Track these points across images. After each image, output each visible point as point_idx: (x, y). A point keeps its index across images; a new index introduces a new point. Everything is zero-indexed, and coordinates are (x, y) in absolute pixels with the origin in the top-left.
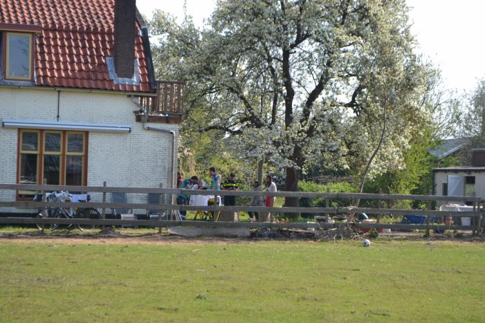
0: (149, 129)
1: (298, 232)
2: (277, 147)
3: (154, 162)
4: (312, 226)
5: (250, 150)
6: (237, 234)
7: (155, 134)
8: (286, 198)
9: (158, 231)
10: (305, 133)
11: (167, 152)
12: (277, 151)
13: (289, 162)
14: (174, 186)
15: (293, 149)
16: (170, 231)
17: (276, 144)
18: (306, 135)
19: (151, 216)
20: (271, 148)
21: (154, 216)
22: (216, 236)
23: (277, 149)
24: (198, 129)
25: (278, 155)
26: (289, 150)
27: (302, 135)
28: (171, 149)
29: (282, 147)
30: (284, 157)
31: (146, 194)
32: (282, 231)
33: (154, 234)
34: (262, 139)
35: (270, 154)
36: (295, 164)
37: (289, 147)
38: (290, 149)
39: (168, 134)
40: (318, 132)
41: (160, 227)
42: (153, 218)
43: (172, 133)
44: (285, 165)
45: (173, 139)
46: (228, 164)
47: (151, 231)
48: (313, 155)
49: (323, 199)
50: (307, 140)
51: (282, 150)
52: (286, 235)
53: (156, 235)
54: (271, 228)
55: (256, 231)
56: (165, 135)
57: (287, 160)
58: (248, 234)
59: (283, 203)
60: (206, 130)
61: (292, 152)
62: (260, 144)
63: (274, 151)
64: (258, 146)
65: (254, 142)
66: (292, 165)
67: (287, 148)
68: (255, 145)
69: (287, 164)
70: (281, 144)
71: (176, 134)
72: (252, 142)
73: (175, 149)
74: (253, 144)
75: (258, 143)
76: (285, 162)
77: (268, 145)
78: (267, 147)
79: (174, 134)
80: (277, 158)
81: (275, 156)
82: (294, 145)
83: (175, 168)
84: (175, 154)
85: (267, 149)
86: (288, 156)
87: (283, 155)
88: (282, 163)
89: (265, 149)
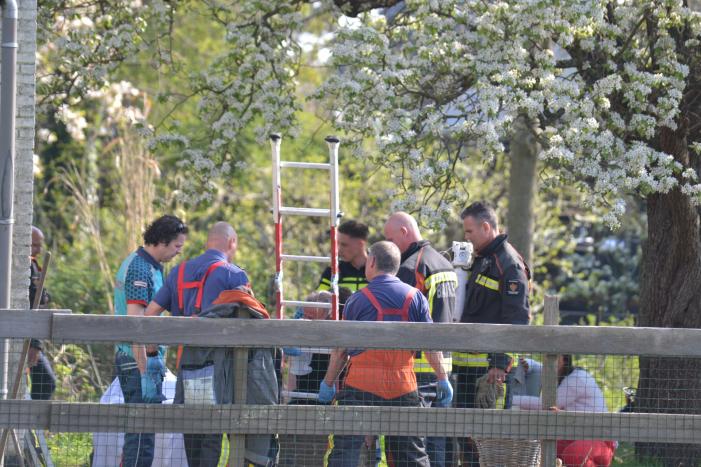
2: (590, 78)
5: (440, 102)
8: (645, 363)
12: (587, 105)
13: (655, 164)
14: (17, 297)
15: (677, 93)
17: (587, 63)
20: (557, 84)
23: (587, 89)
25: (593, 123)
26: (653, 98)
34: (508, 36)
36: (690, 172)
37: (658, 77)
38: (658, 92)
51: (617, 99)
57: (641, 150)
59: (628, 389)
61: (673, 107)
62: (497, 66)
63: (568, 105)
64: (485, 78)
65: (463, 52)
66: (672, 181)
67: (641, 87)
68: (465, 72)
69: (643, 172)
70: (610, 62)
71: (19, 9)
72: (449, 54)
73: (20, 94)
74: (455, 66)
75: (482, 61)
76: (630, 163)
77: (541, 69)
78: (531, 81)
79: (11, 9)
80: (586, 143)
81: (576, 130)
82: (685, 70)
83: (20, 193)
84: (18, 117)
85: (533, 93)
86: (651, 132)
87: (619, 122)
88: (614, 167)
89: (521, 92)
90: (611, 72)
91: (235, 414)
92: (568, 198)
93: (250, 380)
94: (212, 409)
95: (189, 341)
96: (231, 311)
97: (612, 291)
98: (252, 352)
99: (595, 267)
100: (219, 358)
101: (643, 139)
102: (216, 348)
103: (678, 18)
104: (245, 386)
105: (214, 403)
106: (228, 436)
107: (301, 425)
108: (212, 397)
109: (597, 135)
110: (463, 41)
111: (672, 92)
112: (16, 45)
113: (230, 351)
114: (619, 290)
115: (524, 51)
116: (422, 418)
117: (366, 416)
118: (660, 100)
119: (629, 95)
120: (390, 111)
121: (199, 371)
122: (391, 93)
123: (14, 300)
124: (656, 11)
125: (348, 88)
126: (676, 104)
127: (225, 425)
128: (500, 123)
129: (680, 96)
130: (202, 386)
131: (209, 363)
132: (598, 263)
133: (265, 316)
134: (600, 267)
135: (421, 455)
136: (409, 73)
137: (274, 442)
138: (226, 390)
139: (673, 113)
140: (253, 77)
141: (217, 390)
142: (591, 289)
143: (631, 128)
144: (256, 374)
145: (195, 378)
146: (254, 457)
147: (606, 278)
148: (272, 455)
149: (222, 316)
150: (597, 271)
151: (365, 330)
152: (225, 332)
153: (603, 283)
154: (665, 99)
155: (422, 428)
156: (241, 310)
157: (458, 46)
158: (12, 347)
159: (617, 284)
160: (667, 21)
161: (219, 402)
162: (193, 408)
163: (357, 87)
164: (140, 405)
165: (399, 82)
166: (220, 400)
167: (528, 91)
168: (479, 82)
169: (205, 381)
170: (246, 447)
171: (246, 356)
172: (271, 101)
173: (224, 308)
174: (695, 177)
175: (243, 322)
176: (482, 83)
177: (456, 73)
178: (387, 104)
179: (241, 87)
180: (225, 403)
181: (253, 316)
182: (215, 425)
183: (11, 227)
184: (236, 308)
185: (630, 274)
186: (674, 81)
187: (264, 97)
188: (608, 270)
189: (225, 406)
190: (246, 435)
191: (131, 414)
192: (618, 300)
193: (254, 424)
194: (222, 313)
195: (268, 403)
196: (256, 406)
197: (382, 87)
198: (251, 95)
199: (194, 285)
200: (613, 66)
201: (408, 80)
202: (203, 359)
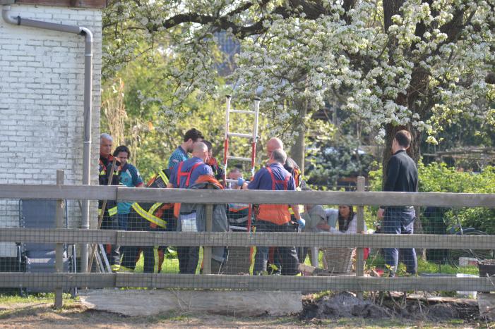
0: (20, 22)
1: (433, 303)
2: (366, 71)
3: (35, 113)
4: (468, 285)
6: (267, 307)
7: (39, 36)
9: (51, 303)
10: (443, 30)
11: (71, 87)
12: (364, 82)
13: (398, 111)
14: (93, 179)
15: (408, 76)
16: (84, 302)
17: (361, 62)
18: (446, 36)
19: (30, 261)
21: (37, 261)
22: (211, 312)
24: (145, 21)
25: (368, 91)
26: (397, 80)
27: (434, 37)
28: (82, 77)
29: (377, 71)
30: (385, 99)
31: (15, 202)
32: (389, 298)
33: (42, 310)
34: (324, 48)
35: (345, 89)
36: (416, 115)
38: (399, 76)
39: (74, 38)
40: (477, 28)
41: (58, 290)
42: (36, 267)
43: (84, 33)
44: (387, 121)
45: (88, 50)
46: (202, 117)
47: (31, 302)
48: (463, 91)
49: (480, 210)
50: (447, 49)
51: (379, 79)
52: (399, 311)
53: (47, 315)
54: (359, 292)
55: (319, 300)
56: (64, 38)
57: (391, 105)
58: (298, 307)
60: (168, 25)
61: (407, 83)
62: (319, 63)
63: (356, 82)
64: (313, 69)
65: (302, 57)
66: (408, 120)
67: (391, 73)
68: (304, 66)
69: (393, 115)
70: (374, 61)
71: (94, 37)
72: (296, 57)
73: (94, 79)
74: (299, 63)
75: (312, 61)
76: (387, 111)
77: (342, 65)
78: (338, 71)
79: (90, 38)
80: (364, 101)
81: (360, 95)
82: (412, 65)
83: (94, 128)
84: (93, 90)
85: (338, 77)
86: (396, 95)
87: (380, 91)
88: (378, 113)
89: (333, 76)
90: (375, 66)
91: (206, 237)
92: (313, 128)
93: (214, 220)
94: (195, 234)
95: (184, 201)
96: (204, 186)
97: (331, 174)
98: (215, 206)
99: (324, 162)
100: (199, 209)
101: (391, 98)
102: (197, 204)
103: (409, 40)
104: (211, 222)
105: (196, 231)
106: (203, 247)
107: (239, 241)
108: (195, 228)
109: (369, 97)
110: (301, 51)
111: (406, 76)
112: (92, 55)
113: (204, 206)
114: (335, 174)
115: (333, 56)
116: (298, 238)
117: (271, 237)
118: (400, 80)
119: (385, 77)
120: (267, 86)
121: (189, 216)
122: (267, 77)
123: (92, 181)
124: (397, 36)
125: (247, 75)
126: (409, 82)
127: (202, 242)
128: (323, 91)
129: (410, 78)
130: (190, 222)
131: (194, 211)
132: (325, 160)
133: (221, 188)
134: (326, 162)
135: (294, 253)
136: (275, 67)
137: (226, 250)
138: (202, 225)
139: (407, 86)
140: (193, 70)
141: (198, 225)
142: (321, 173)
143: (385, 94)
144: (217, 217)
145: (187, 219)
146: (216, 258)
147: (329, 168)
148: (225, 256)
149: (200, 188)
150: (325, 164)
151: (270, 195)
152: (202, 196)
153: (327, 170)
154: (403, 79)
155: (294, 242)
156: (209, 185)
157: (299, 53)
158: (91, 204)
159: (334, 171)
160: (403, 41)
161: (198, 231)
162: (186, 234)
163: (251, 74)
164: (160, 232)
165: (271, 71)
166: (200, 229)
167: (336, 75)
168: (311, 71)
169: (192, 220)
170: (212, 252)
171: (212, 208)
172: (203, 81)
173: (201, 184)
174: (419, 117)
175: (210, 191)
176: (312, 71)
177: (299, 67)
178: (266, 83)
179: (188, 74)
180: (202, 231)
181: (215, 188)
182: (197, 242)
183: (90, 145)
184: (207, 184)
185: (341, 166)
186: (407, 70)
187: (199, 79)
188: (330, 164)
189: (202, 233)
190: (212, 247)
191: (156, 236)
192: (335, 179)
193: (216, 241)
194: (200, 187)
195: (223, 231)
196: (217, 233)
197: (263, 74)
198: (193, 78)
199: (186, 174)
200: (376, 63)
201: (275, 70)
202: (191, 209)
